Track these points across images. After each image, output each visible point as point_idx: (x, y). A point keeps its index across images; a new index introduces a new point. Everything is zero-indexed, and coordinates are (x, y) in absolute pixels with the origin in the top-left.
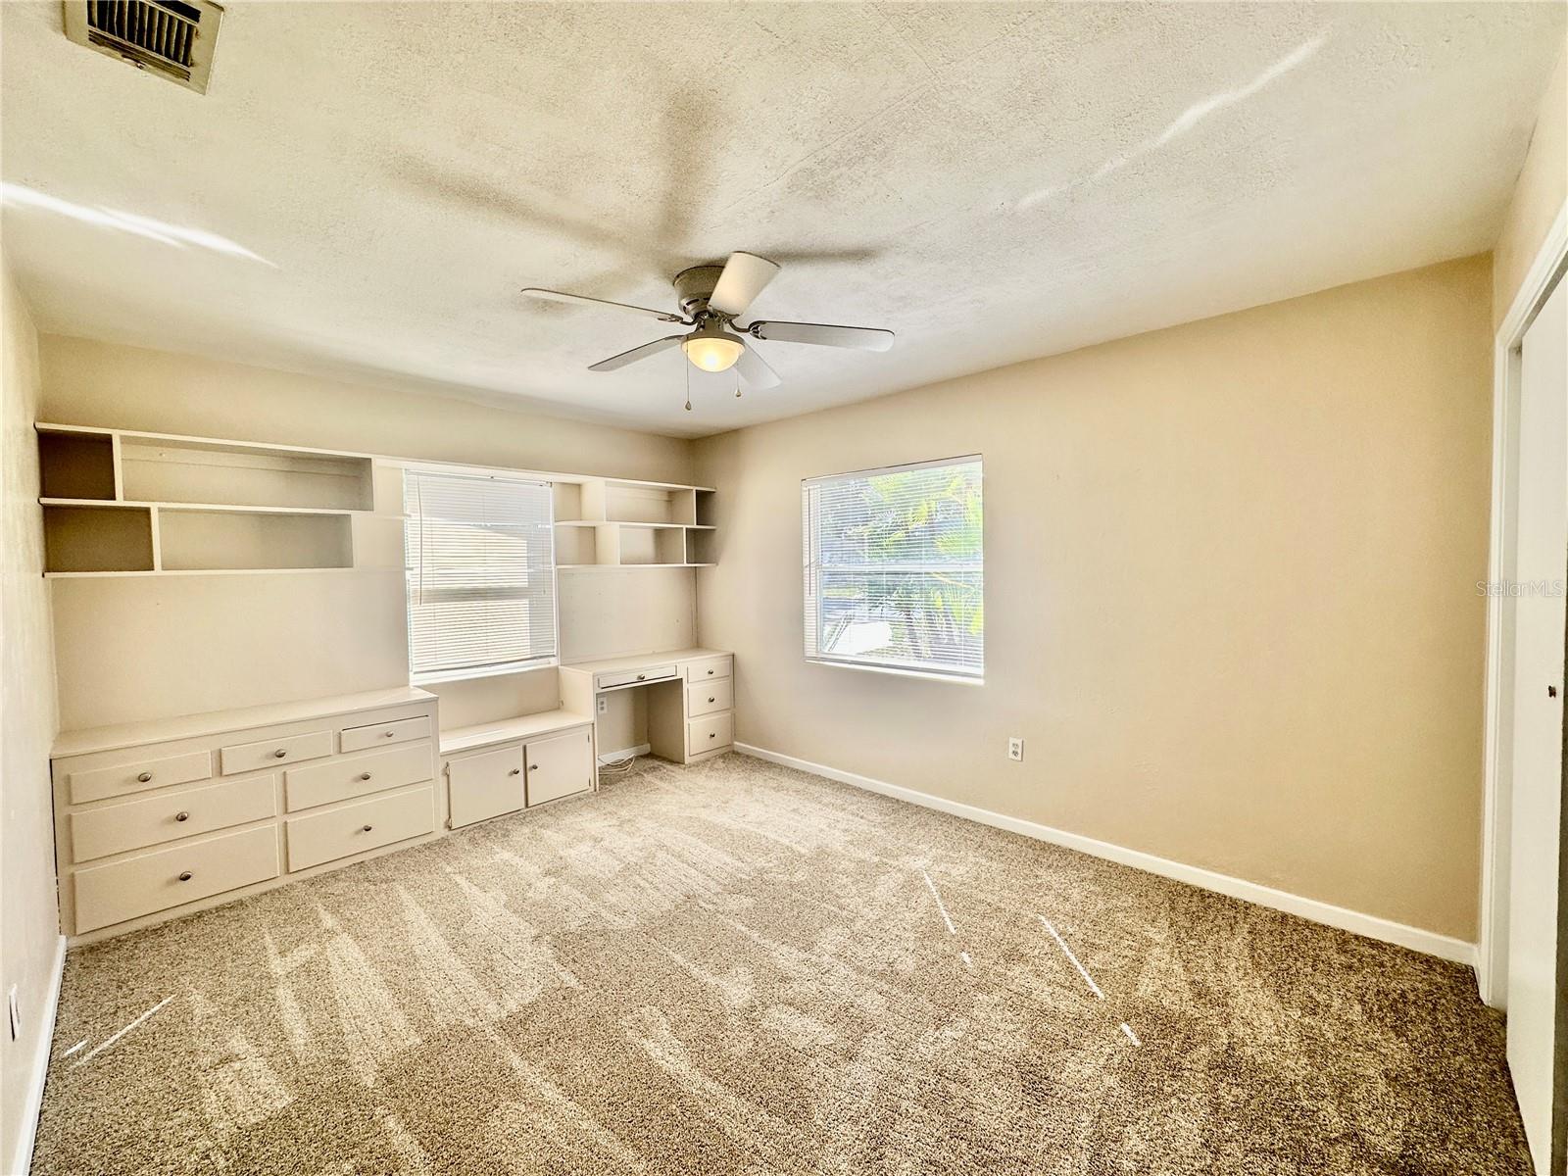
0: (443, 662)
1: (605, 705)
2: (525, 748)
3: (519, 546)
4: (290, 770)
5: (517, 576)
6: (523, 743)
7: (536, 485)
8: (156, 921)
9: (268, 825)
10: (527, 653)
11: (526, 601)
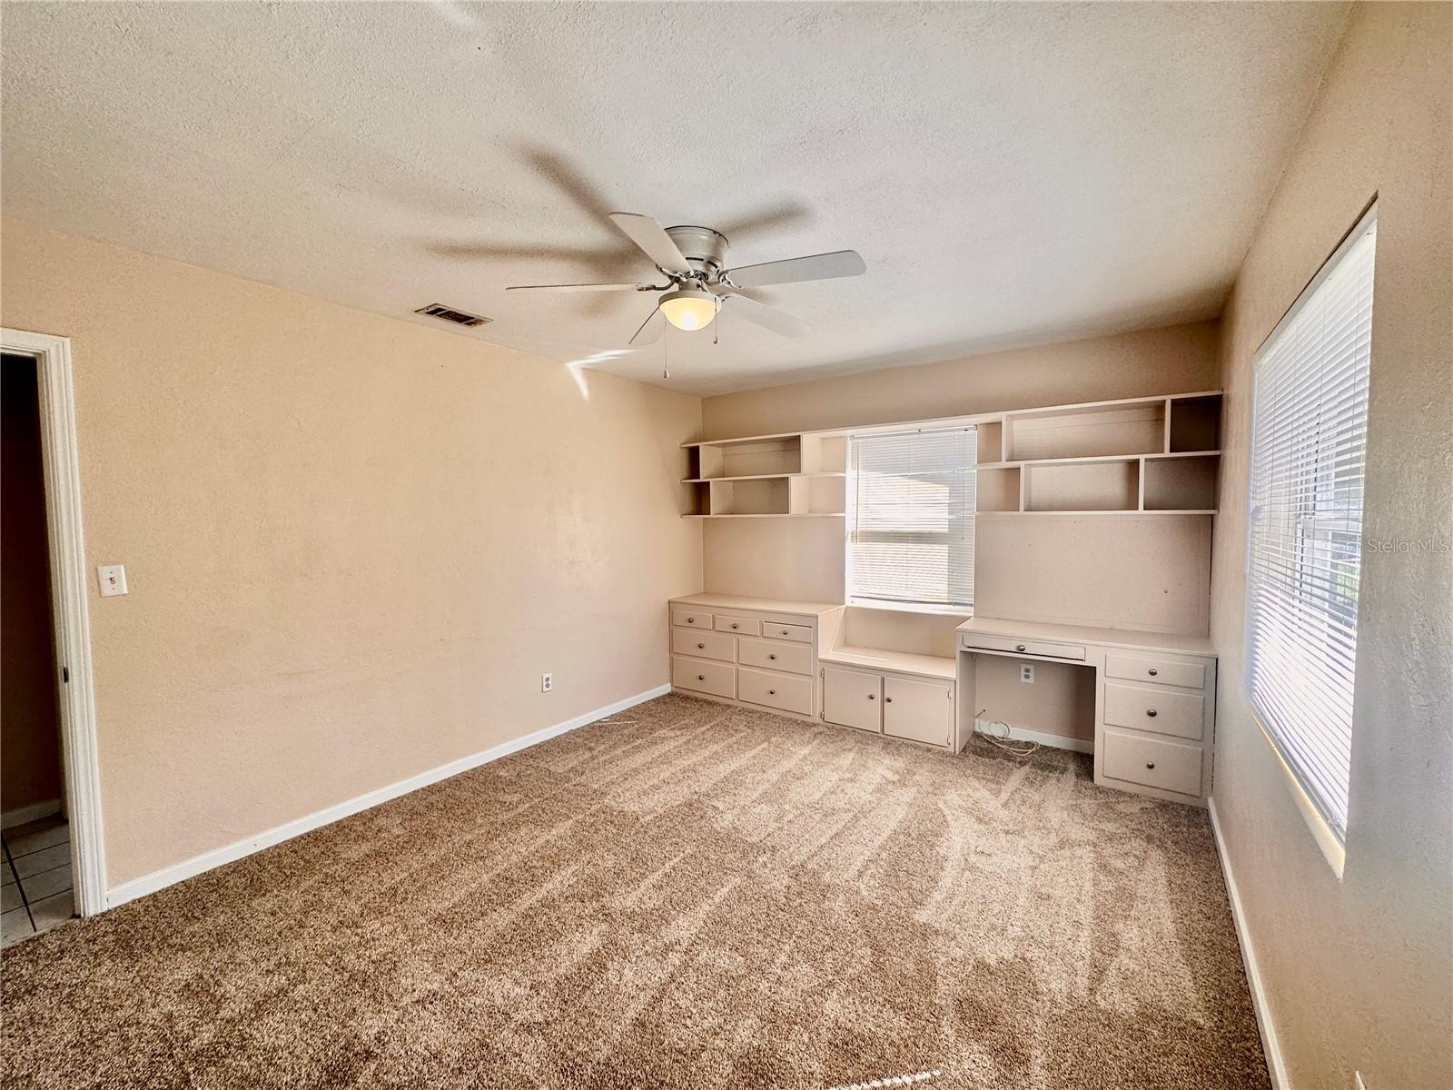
0: (874, 591)
1: (1031, 674)
2: (883, 680)
3: (942, 493)
4: (742, 639)
5: (937, 520)
6: (883, 674)
7: (960, 430)
8: (692, 694)
9: (730, 666)
10: (944, 597)
11: (946, 547)
